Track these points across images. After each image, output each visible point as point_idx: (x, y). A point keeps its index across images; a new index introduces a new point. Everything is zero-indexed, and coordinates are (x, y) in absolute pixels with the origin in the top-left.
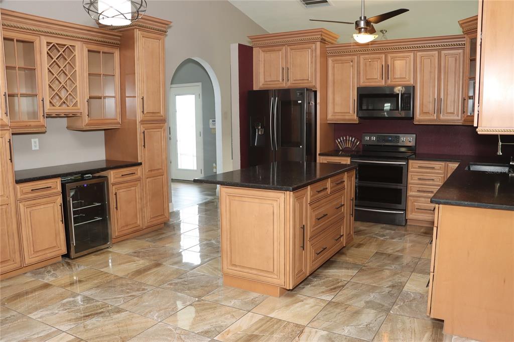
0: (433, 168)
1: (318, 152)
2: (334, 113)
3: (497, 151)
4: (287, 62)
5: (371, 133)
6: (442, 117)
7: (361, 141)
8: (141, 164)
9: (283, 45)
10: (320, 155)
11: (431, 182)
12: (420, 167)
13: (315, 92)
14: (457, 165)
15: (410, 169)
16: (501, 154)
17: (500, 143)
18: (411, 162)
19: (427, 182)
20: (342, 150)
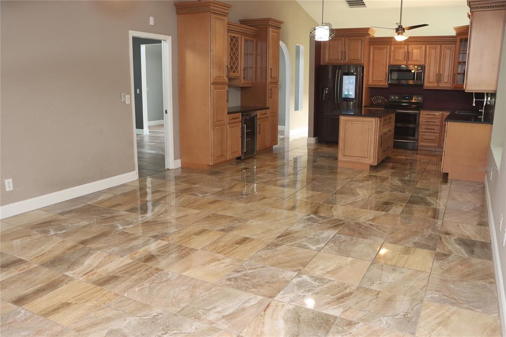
0: (435, 115)
1: (363, 105)
2: (373, 81)
3: (472, 103)
4: (345, 48)
5: (395, 94)
6: (440, 85)
7: (388, 99)
8: (268, 108)
9: (343, 36)
10: (364, 107)
11: (433, 123)
12: (427, 114)
13: (363, 67)
14: (449, 113)
15: (421, 116)
16: (474, 105)
17: (474, 100)
18: (421, 112)
19: (431, 123)
20: (376, 105)
